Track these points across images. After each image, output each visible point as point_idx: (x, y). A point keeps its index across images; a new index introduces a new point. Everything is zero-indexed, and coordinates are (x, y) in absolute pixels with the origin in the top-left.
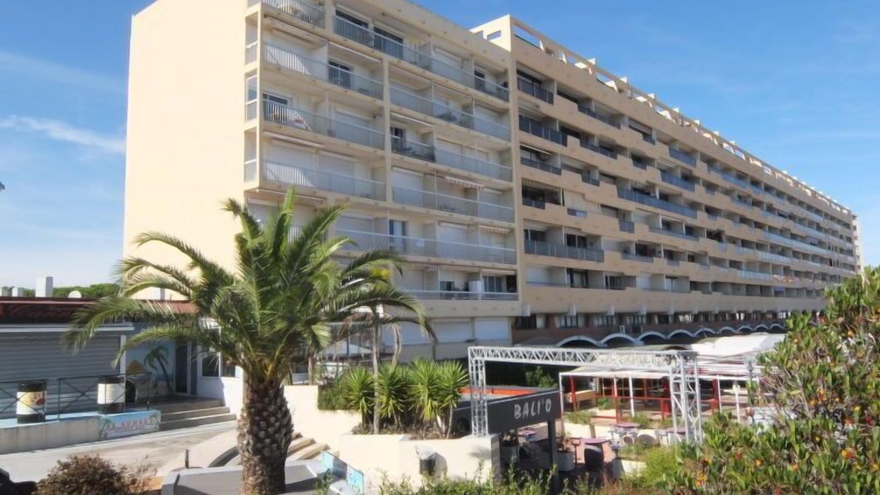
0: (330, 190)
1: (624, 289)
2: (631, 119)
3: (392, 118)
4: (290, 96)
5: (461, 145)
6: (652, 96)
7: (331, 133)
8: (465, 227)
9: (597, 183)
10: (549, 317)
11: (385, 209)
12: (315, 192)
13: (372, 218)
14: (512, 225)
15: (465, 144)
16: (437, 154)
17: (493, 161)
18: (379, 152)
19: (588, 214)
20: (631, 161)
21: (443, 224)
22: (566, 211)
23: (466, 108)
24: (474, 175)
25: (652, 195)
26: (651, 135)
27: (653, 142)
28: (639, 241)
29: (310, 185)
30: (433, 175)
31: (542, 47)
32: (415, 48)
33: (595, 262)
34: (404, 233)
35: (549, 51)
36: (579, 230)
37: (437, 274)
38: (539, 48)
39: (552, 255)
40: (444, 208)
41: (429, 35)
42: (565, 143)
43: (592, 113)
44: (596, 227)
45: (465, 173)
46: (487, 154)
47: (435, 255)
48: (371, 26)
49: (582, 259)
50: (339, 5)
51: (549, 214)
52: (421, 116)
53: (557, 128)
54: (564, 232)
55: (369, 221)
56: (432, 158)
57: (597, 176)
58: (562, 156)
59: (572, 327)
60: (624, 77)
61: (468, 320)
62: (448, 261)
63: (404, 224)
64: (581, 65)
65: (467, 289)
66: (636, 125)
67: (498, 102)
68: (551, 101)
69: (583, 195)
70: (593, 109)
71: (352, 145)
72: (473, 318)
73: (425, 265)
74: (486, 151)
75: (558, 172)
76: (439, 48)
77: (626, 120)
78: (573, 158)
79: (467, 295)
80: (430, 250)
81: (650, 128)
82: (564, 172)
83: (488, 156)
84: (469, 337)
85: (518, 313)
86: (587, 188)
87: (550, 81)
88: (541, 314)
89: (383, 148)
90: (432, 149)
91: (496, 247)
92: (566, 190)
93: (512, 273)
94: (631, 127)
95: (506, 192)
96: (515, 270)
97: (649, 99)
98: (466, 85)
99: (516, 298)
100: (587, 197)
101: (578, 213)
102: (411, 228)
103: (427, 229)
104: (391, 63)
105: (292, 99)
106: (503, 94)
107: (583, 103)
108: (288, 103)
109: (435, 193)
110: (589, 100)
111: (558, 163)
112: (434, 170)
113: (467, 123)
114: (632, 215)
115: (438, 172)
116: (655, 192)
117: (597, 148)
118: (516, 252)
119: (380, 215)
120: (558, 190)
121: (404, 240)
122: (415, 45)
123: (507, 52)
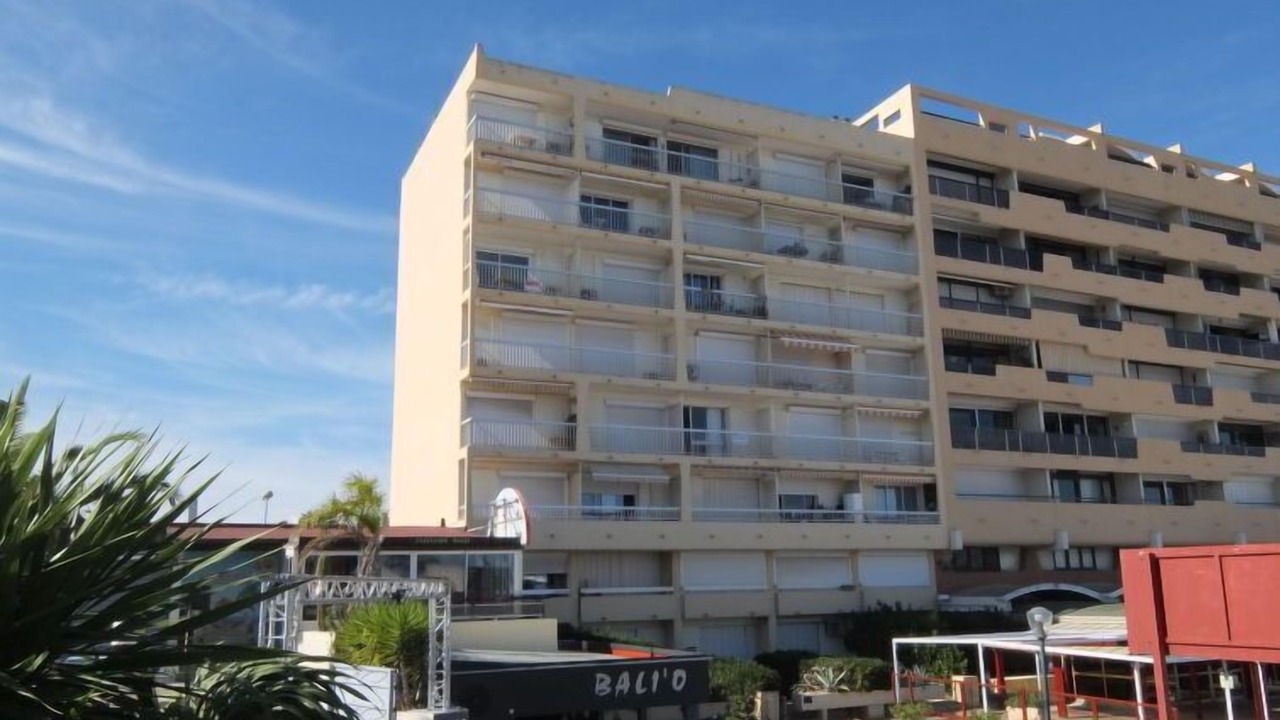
0: (581, 372)
1: (1192, 504)
2: (1192, 211)
3: (686, 261)
4: (531, 251)
5: (829, 289)
6: (1248, 167)
7: (586, 294)
8: (839, 412)
9: (1116, 326)
10: (1026, 552)
11: (677, 393)
12: (555, 377)
13: (662, 406)
14: (924, 404)
15: (833, 286)
16: (770, 306)
17: (894, 310)
18: (665, 312)
19: (1095, 378)
20: (1198, 284)
21: (793, 409)
22: (1045, 377)
23: (834, 233)
24: (842, 332)
25: (1261, 337)
26: (1252, 235)
27: (1257, 247)
28: (1226, 418)
29: (547, 365)
30: (765, 336)
31: (982, 123)
32: (739, 161)
33: (1117, 459)
34: (723, 426)
35: (995, 127)
36: (1077, 406)
37: (774, 484)
38: (978, 125)
39: (1014, 447)
40: (787, 384)
41: (755, 137)
42: (1037, 266)
43: (1102, 211)
44: (1115, 399)
45: (826, 330)
46: (882, 297)
47: (770, 455)
48: (662, 141)
49: (1084, 452)
50: (607, 122)
51: (1007, 384)
52: (738, 254)
53: (1023, 245)
54: (1041, 410)
55: (661, 410)
56: (761, 312)
57: (1118, 314)
58: (1032, 287)
59: (1082, 568)
60: (1173, 145)
61: (845, 555)
62: (794, 464)
63: (723, 412)
64: (1076, 140)
65: (841, 507)
66: (1203, 221)
67: (894, 218)
68: (1004, 202)
69: (1085, 348)
70: (1104, 205)
71: (617, 307)
72: (854, 552)
73: (760, 472)
74: (880, 293)
75: (1026, 314)
76: (781, 152)
77: (1185, 215)
78: (1058, 290)
79: (842, 516)
80: (764, 448)
81: (1251, 224)
82: (1035, 312)
83: (883, 300)
84: (848, 581)
85: (941, 544)
86: (1095, 337)
87: (1006, 172)
88: (1010, 547)
89: (670, 305)
90: (763, 299)
91: (900, 439)
92: (1044, 341)
93: (928, 480)
94: (1195, 225)
95: (916, 353)
96: (933, 475)
97: (1244, 174)
98: (823, 200)
99: (936, 520)
100: (1091, 349)
101: (1070, 378)
102: (734, 417)
103: (760, 417)
104: (683, 187)
105: (534, 255)
106: (902, 205)
107: (1076, 200)
108: (530, 261)
109: (770, 363)
110: (1094, 192)
111: (1027, 301)
112: (766, 329)
113: (834, 257)
114: (1208, 376)
115: (772, 331)
116: (1267, 333)
117: (1115, 267)
118: (933, 446)
119: (673, 401)
120: (1027, 343)
121: (723, 436)
122: (739, 156)
123: (907, 139)
